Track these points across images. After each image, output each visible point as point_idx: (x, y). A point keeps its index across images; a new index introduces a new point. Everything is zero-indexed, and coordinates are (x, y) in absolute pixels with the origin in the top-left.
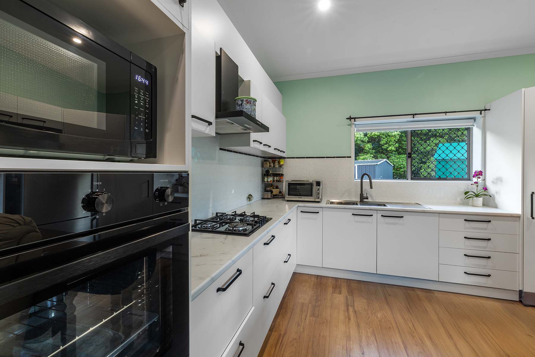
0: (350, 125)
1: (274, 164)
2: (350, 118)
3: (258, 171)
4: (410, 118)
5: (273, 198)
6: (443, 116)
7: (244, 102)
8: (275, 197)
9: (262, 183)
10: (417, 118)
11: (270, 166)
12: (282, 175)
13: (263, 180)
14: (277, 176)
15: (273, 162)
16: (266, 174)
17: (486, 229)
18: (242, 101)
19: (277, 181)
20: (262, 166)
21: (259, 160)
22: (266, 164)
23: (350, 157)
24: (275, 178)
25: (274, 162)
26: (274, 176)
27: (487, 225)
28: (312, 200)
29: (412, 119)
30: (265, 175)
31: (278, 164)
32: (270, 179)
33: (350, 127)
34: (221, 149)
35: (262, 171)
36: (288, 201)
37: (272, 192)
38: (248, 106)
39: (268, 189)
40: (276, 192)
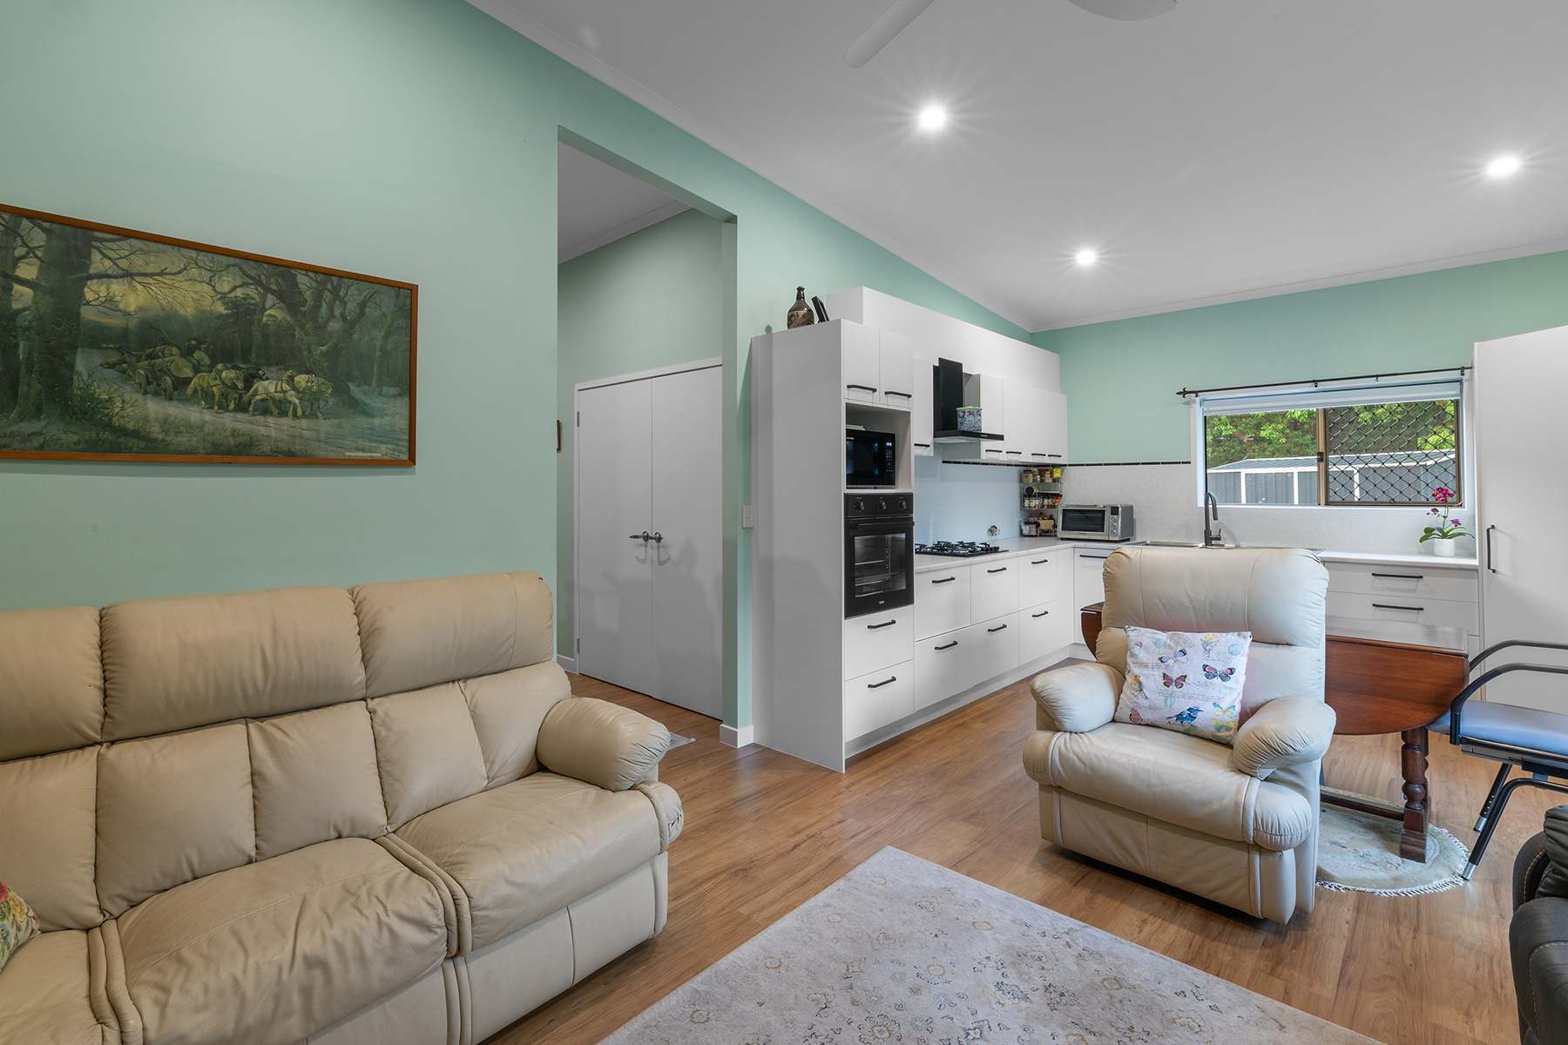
0: (1188, 403)
1: (1042, 476)
2: (1184, 393)
3: (1012, 490)
4: (1311, 388)
5: (1041, 536)
6: (1372, 382)
7: (967, 414)
8: (1045, 534)
9: (1021, 509)
10: (1321, 386)
11: (1034, 481)
12: (1058, 496)
13: (1022, 505)
14: (1048, 498)
15: (1040, 474)
16: (1028, 493)
17: (1413, 591)
18: (964, 412)
19: (1048, 506)
20: (1021, 481)
21: (1015, 471)
22: (1027, 477)
23: (1190, 463)
24: (1046, 501)
25: (1042, 473)
26: (1044, 498)
27: (1415, 584)
28: (1103, 538)
29: (1314, 389)
30: (1025, 496)
31: (1051, 477)
32: (1035, 503)
33: (1187, 406)
34: (944, 462)
35: (1021, 488)
36: (1062, 539)
37: (1038, 525)
38: (971, 418)
39: (1032, 519)
40: (1045, 524)
